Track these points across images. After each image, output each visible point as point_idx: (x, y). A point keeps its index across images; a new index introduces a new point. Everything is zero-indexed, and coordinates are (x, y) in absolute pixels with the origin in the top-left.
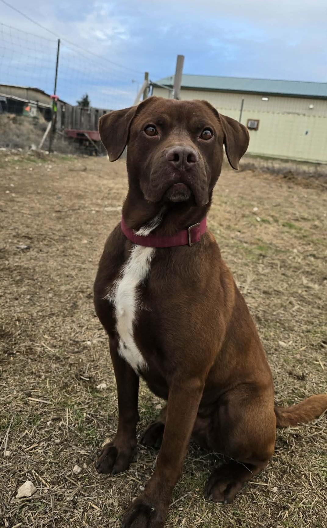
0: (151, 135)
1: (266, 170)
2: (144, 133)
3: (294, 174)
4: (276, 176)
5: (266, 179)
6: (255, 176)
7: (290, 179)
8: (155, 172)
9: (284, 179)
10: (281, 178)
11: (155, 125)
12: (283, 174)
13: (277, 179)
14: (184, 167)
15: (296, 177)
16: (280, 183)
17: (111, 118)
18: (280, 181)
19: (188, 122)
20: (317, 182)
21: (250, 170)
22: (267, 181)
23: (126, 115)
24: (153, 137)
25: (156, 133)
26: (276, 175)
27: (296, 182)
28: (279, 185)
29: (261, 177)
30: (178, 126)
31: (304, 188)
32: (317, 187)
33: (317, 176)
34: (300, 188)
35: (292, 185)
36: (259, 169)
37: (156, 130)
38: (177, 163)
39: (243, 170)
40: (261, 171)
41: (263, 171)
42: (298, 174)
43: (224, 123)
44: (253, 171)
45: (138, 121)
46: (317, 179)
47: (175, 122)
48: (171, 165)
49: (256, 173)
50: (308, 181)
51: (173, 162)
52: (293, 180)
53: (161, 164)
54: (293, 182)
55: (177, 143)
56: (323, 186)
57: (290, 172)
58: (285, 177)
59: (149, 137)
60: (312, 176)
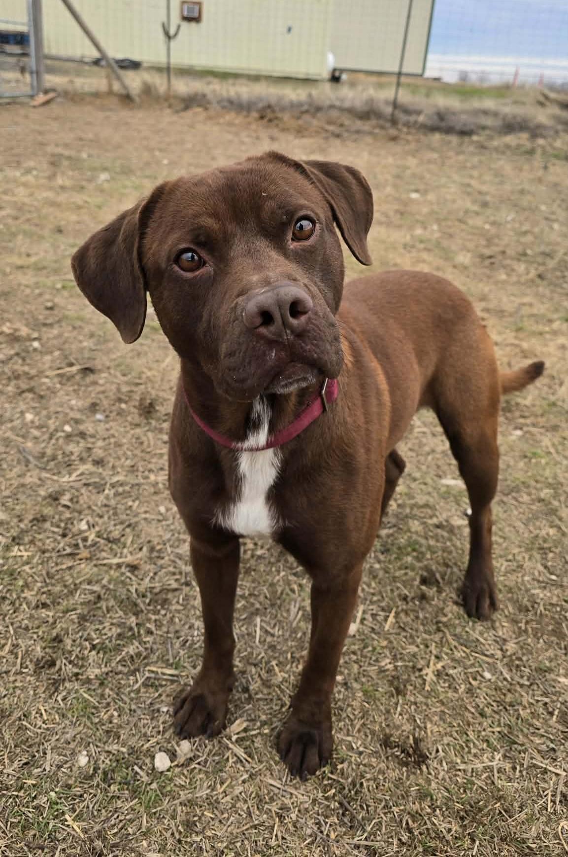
0: (191, 270)
1: (226, 104)
2: (176, 268)
3: (277, 109)
4: (247, 116)
5: (230, 124)
6: (210, 118)
7: (270, 121)
8: (231, 354)
9: (260, 122)
10: (256, 120)
11: (192, 246)
12: (259, 111)
13: (250, 124)
14: (288, 332)
15: (280, 115)
16: (256, 131)
17: (91, 253)
18: (254, 127)
19: (258, 217)
20: (315, 122)
21: (199, 106)
22: (234, 129)
23: (120, 238)
24: (197, 273)
25: (202, 263)
26: (245, 113)
27: (281, 125)
28: (254, 135)
29: (221, 121)
30: (239, 232)
31: (296, 137)
32: (317, 132)
33: (313, 110)
34: (290, 137)
35: (275, 132)
36: (215, 105)
37: (200, 257)
38: (272, 328)
39: (187, 108)
40: (218, 108)
41: (224, 107)
42: (283, 109)
43: (320, 181)
44: (206, 109)
45: (155, 245)
46: (314, 116)
47: (231, 227)
48: (261, 337)
49: (212, 112)
50: (300, 122)
51: (263, 330)
52: (276, 122)
53: (239, 338)
54: (277, 126)
55: (255, 278)
56: (327, 131)
57: (269, 107)
58: (262, 118)
59: (189, 275)
60: (307, 112)
